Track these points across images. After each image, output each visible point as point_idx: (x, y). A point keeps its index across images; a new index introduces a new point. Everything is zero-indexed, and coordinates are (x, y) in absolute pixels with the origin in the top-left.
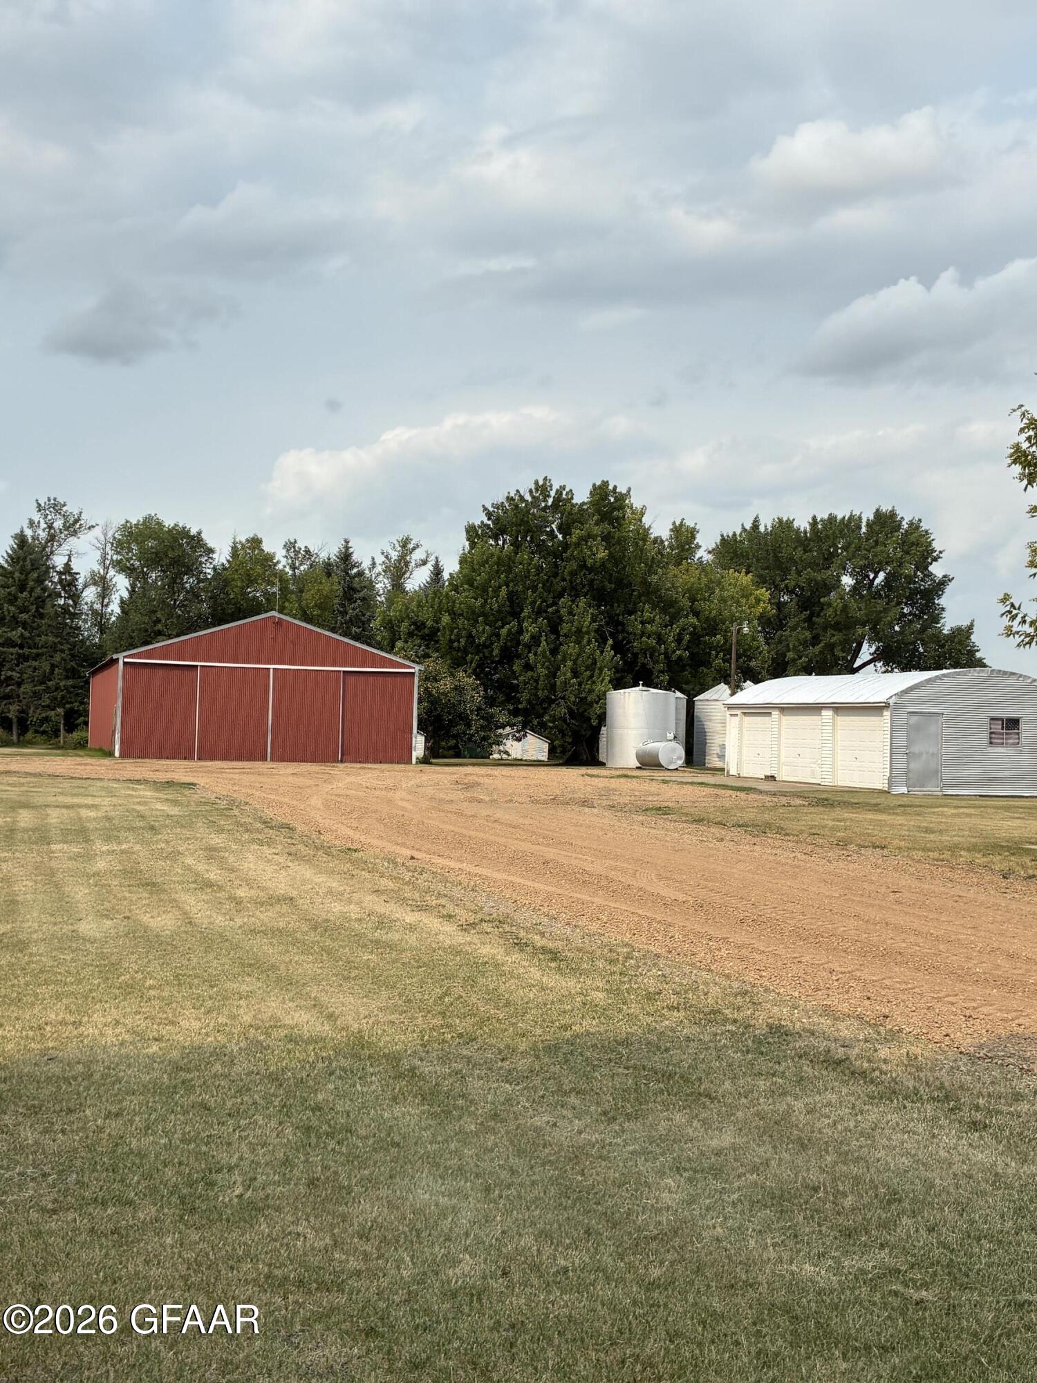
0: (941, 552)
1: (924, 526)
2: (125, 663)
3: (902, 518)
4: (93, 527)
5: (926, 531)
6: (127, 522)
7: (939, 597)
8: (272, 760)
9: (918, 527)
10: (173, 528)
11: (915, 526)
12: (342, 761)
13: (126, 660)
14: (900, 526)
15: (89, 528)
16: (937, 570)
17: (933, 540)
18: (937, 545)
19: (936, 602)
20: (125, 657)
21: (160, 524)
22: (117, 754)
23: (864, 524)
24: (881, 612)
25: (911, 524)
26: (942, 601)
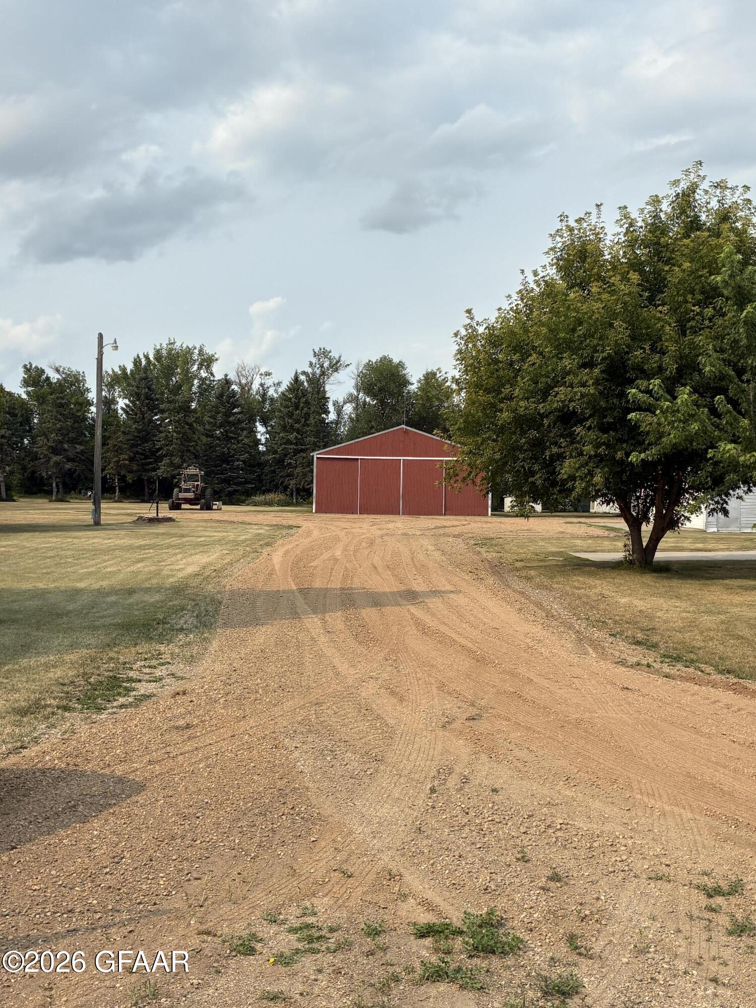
2: (317, 458)
4: (348, 365)
6: (370, 361)
8: (403, 514)
10: (398, 364)
12: (445, 515)
13: (318, 456)
15: (346, 366)
20: (317, 454)
21: (390, 361)
22: (314, 511)
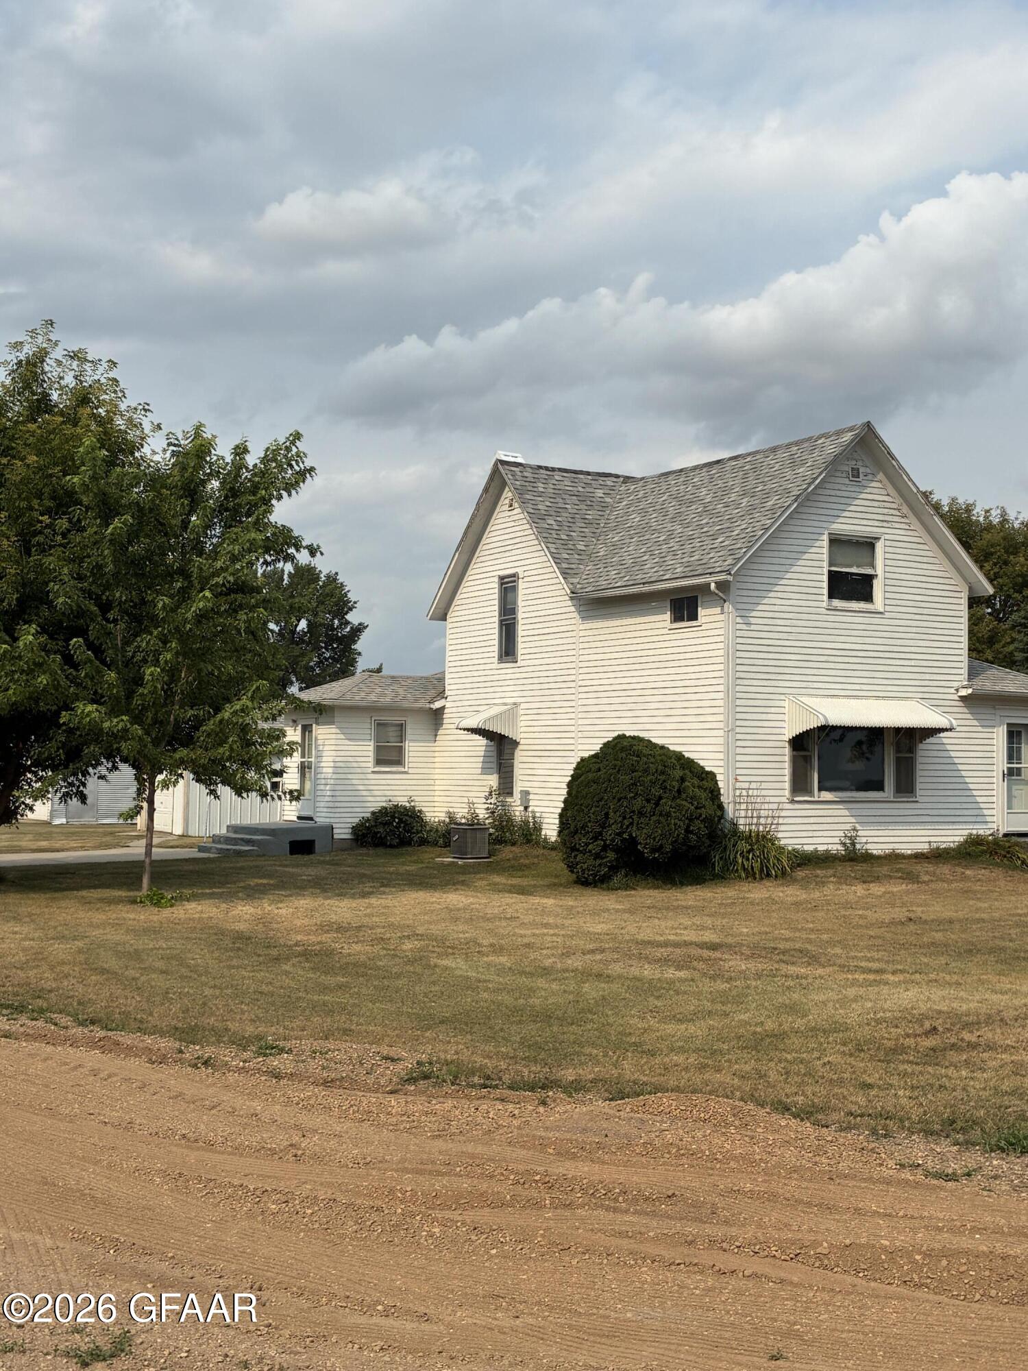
0: (355, 603)
1: (341, 579)
3: (320, 571)
5: (342, 584)
7: (355, 642)
9: (335, 580)
11: (332, 579)
14: (318, 578)
16: (353, 618)
17: (348, 591)
18: (352, 596)
19: (353, 647)
23: (286, 577)
24: (297, 656)
25: (328, 576)
26: (358, 646)
